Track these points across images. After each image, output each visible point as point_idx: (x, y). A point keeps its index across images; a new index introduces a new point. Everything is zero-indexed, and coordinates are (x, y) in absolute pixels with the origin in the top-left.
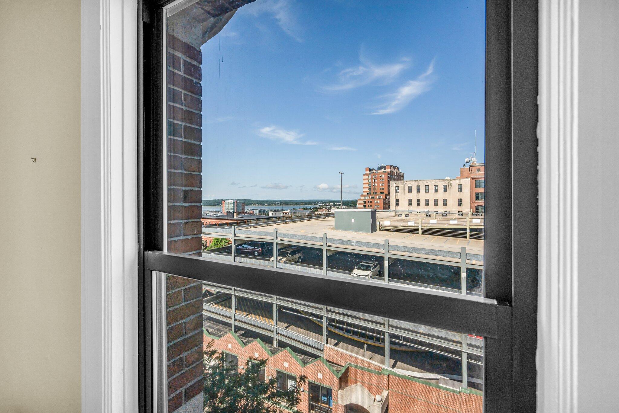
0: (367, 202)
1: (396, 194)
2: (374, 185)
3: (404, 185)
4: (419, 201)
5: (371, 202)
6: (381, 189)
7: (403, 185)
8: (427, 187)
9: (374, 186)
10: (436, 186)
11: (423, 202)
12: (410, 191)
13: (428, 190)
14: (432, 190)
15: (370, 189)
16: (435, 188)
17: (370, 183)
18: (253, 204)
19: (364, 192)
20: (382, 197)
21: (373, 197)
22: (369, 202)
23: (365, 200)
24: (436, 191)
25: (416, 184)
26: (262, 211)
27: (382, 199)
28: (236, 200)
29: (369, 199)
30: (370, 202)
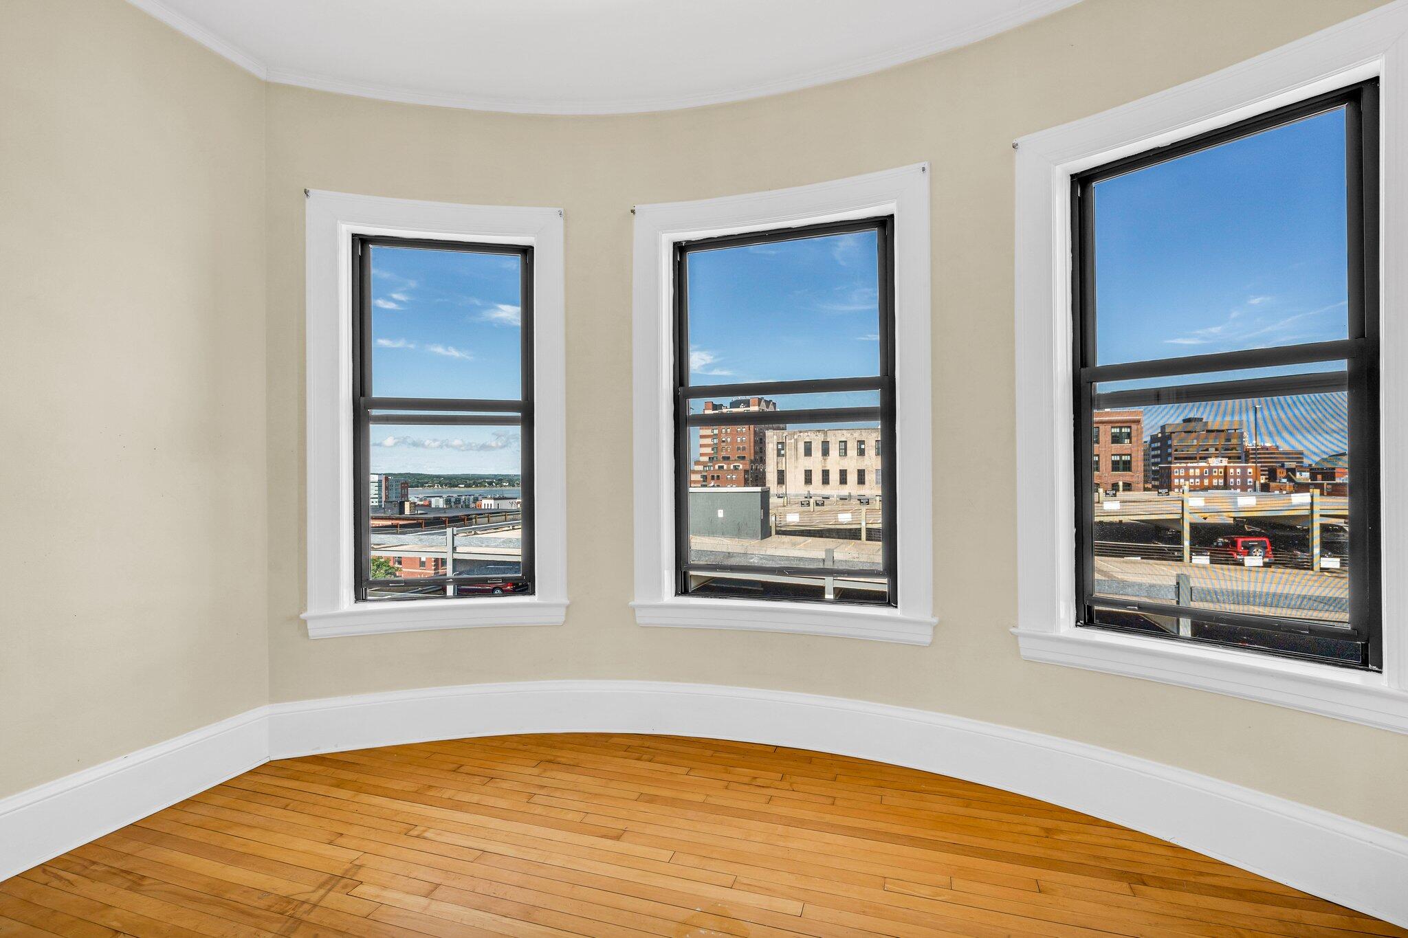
0: (709, 477)
1: (779, 458)
2: (724, 439)
3: (796, 441)
4: (826, 474)
5: (718, 476)
6: (739, 449)
7: (793, 441)
8: (843, 444)
9: (724, 441)
10: (861, 442)
11: (834, 477)
12: (808, 452)
13: (844, 451)
14: (852, 451)
15: (715, 448)
16: (860, 447)
17: (716, 434)
18: (427, 483)
19: (702, 455)
20: (741, 467)
21: (722, 467)
22: (713, 477)
23: (705, 474)
24: (861, 452)
25: (821, 437)
26: (453, 500)
27: (741, 470)
28: (387, 476)
29: (714, 470)
30: (715, 477)
